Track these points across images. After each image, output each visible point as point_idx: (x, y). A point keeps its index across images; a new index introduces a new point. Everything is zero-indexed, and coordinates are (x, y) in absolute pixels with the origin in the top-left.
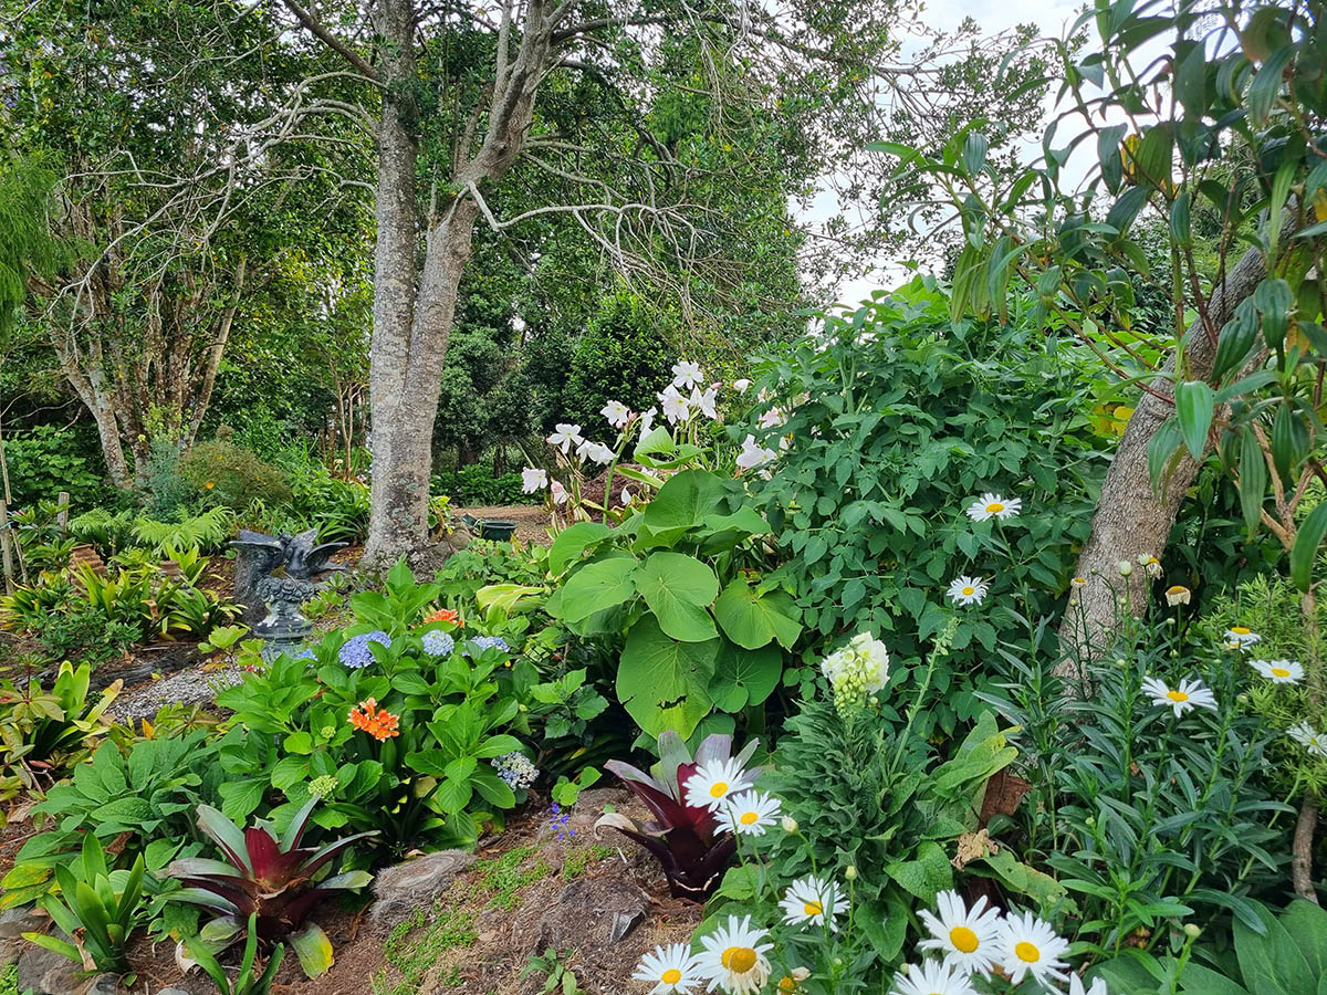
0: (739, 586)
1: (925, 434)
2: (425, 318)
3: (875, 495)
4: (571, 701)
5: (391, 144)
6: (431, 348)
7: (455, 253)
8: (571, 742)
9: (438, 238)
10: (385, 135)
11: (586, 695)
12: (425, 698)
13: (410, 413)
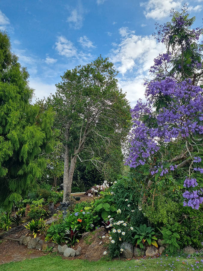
0: (112, 206)
1: (126, 192)
2: (71, 170)
3: (122, 198)
4: (97, 218)
5: (67, 149)
6: (71, 175)
7: (74, 162)
8: (97, 223)
9: (72, 160)
10: (66, 148)
11: (98, 218)
12: (83, 218)
13: (69, 184)
